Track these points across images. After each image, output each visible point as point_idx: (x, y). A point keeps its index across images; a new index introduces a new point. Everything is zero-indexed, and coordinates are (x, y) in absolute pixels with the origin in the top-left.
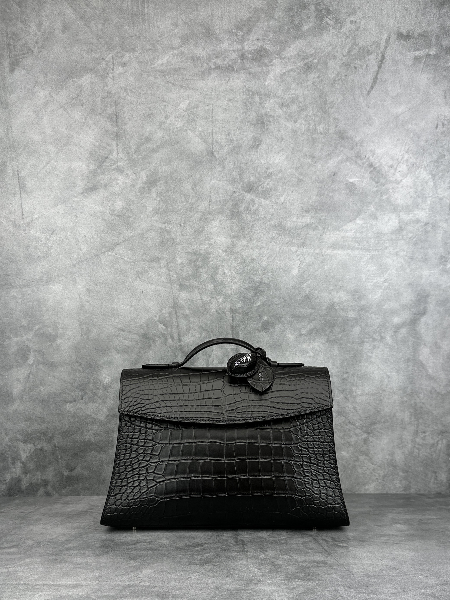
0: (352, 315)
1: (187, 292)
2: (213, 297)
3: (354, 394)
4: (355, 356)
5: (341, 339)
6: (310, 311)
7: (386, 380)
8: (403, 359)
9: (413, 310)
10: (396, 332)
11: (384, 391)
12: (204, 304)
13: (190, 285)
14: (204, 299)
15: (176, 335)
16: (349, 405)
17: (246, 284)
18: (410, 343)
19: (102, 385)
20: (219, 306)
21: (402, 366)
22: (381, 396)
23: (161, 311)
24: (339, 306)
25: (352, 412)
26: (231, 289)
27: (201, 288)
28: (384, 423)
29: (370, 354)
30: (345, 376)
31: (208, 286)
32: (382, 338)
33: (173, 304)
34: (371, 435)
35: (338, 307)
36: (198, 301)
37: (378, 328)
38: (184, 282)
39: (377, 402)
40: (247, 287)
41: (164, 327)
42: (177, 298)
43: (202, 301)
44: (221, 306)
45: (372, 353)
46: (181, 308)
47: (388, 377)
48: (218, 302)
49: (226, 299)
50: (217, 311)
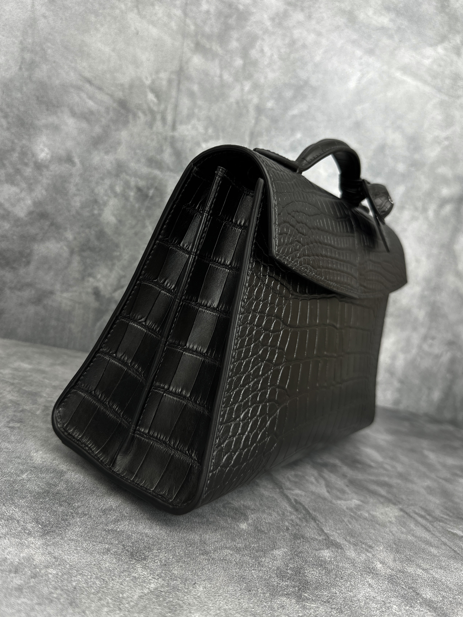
15: (169, 118)
19: (34, 159)
23: (157, 72)
38: (204, 41)
41: (155, 100)
42: (187, 63)
46: (189, 79)
48: (242, 90)
50: (237, 103)
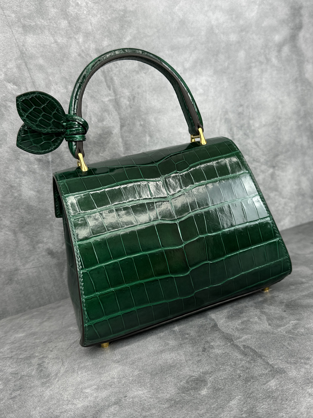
0: (233, 37)
1: (33, 35)
2: (71, 38)
3: (253, 128)
4: (246, 85)
5: (228, 68)
6: (188, 40)
7: (280, 106)
8: (291, 81)
9: (290, 25)
10: (279, 51)
11: (280, 118)
12: (61, 48)
13: (36, 25)
14: (59, 41)
16: (250, 141)
17: (107, 16)
18: (294, 62)
20: (80, 47)
21: (292, 87)
22: (278, 125)
24: (218, 29)
25: (255, 149)
26: (91, 24)
27: (51, 27)
28: (286, 152)
29: (259, 80)
30: (240, 109)
31: (60, 23)
32: (268, 60)
33: (19, 53)
34: (276, 168)
35: (217, 31)
36: (52, 45)
37: (262, 49)
39: (276, 132)
40: (109, 18)
43: (58, 45)
44: (83, 48)
45: (261, 79)
47: (281, 102)
49: (87, 37)
